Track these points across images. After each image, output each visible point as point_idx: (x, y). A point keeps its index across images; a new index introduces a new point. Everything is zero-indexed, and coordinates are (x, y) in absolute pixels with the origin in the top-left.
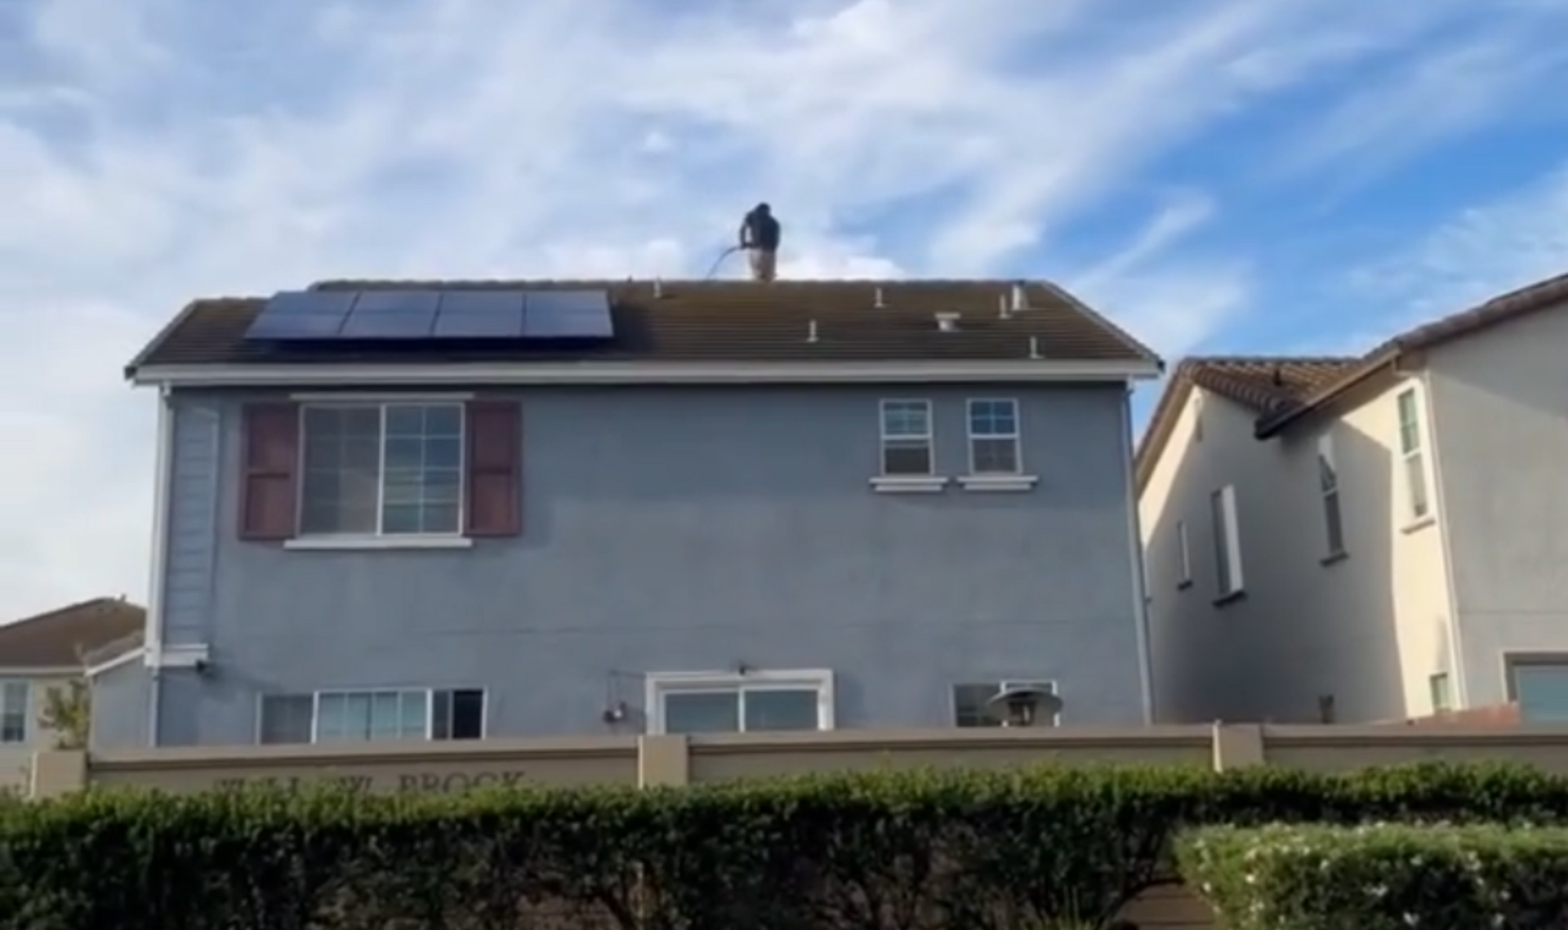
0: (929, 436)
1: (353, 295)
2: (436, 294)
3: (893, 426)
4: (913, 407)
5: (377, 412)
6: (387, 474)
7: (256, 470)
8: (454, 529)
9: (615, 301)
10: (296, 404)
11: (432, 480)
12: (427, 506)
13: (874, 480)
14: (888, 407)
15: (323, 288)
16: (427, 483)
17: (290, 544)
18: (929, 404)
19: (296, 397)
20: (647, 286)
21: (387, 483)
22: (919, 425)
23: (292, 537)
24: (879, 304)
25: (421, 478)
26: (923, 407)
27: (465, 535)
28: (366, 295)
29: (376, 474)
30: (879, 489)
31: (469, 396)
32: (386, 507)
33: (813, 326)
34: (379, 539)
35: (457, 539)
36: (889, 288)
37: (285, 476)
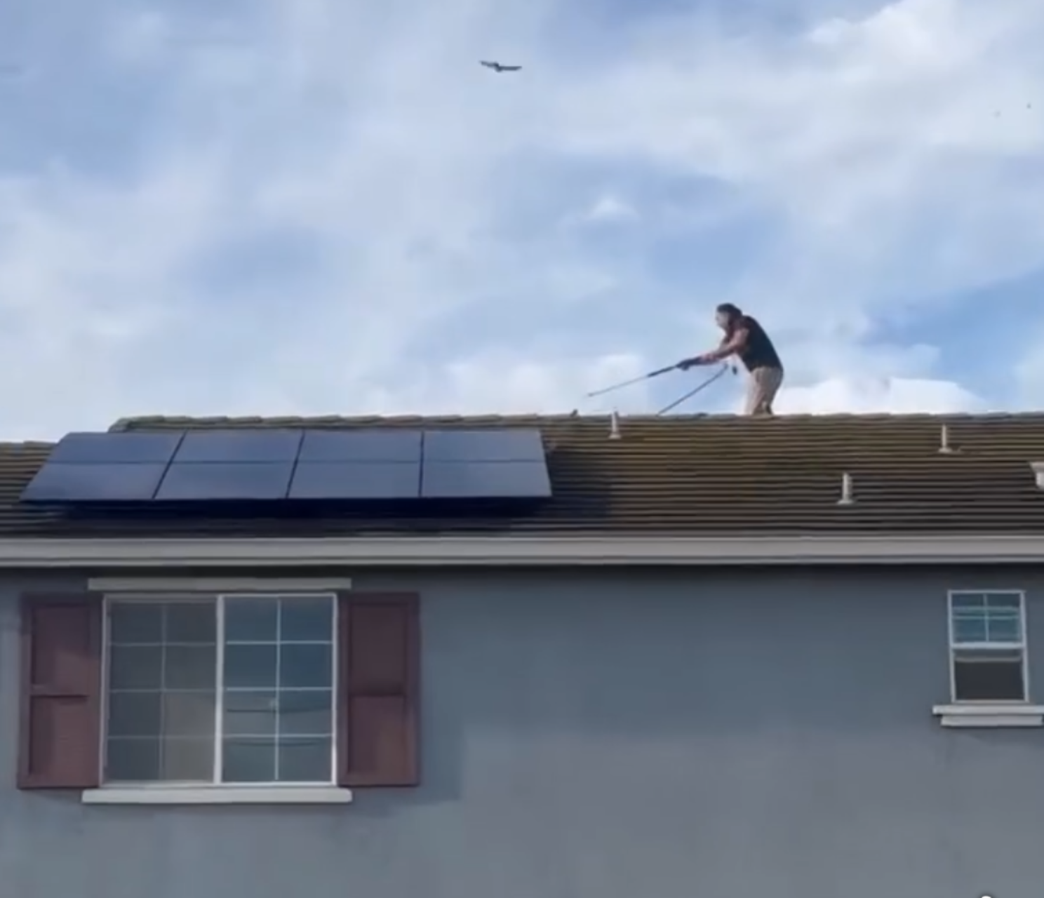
0: (1023, 645)
1: (174, 438)
2: (296, 436)
3: (968, 629)
4: (994, 600)
5: (212, 608)
6: (227, 696)
7: (40, 689)
8: (327, 777)
9: (553, 445)
10: (98, 596)
11: (290, 707)
12: (284, 744)
13: (937, 710)
14: (957, 600)
15: (131, 425)
16: (284, 710)
17: (89, 796)
18: (1022, 594)
19: (94, 584)
20: (600, 424)
21: (227, 711)
22: (1006, 629)
23: (95, 787)
24: (944, 450)
25: (275, 703)
26: (1014, 601)
27: (342, 785)
28: (192, 437)
29: (212, 698)
30: (945, 722)
31: (345, 584)
32: (226, 744)
33: (846, 480)
34: (218, 791)
35: (328, 791)
36: (959, 424)
37: (80, 698)
